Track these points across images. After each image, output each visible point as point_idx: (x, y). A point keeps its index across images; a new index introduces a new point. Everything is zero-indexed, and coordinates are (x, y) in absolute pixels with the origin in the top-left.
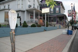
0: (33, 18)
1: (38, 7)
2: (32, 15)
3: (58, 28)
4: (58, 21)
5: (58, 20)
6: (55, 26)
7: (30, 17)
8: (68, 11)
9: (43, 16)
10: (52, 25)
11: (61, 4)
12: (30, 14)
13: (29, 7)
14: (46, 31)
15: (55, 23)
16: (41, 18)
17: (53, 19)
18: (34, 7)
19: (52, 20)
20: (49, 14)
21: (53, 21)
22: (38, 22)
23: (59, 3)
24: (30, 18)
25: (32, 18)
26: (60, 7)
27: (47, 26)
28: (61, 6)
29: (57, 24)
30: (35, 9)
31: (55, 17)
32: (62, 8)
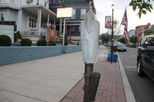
0: (35, 27)
1: (45, 4)
2: (33, 20)
7: (30, 24)
8: (106, 17)
9: (56, 23)
11: (91, 3)
12: (28, 18)
13: (28, 3)
14: (64, 53)
16: (52, 28)
18: (38, 4)
19: (72, 32)
20: (68, 20)
22: (46, 35)
24: (30, 26)
25: (32, 27)
26: (89, 8)
27: (66, 44)
28: (91, 7)
30: (41, 8)
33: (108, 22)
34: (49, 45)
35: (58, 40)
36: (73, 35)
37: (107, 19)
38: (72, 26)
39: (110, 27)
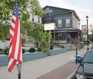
4: (69, 39)
5: (69, 37)
10: (60, 45)
11: (73, 13)
14: (49, 55)
15: (65, 42)
19: (60, 37)
21: (61, 39)
23: (70, 11)
26: (72, 18)
27: (51, 49)
28: (74, 17)
29: (67, 43)
30: (34, 23)
31: (64, 32)
33: (84, 30)
36: (61, 40)
37: (83, 27)
38: (59, 33)
39: (86, 34)
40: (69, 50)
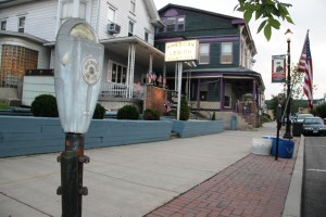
0: (124, 81)
1: (146, 35)
2: (120, 68)
3: (226, 125)
4: (227, 98)
5: (228, 93)
6: (213, 118)
7: (113, 76)
8: (275, 57)
9: (168, 75)
10: (202, 113)
11: (241, 28)
12: (111, 62)
13: (111, 33)
14: (178, 136)
15: (217, 105)
16: (157, 84)
17: (205, 89)
18: (130, 35)
19: (202, 93)
20: (193, 68)
21: (205, 96)
22: (144, 99)
23: (234, 22)
24: (113, 81)
25: (119, 81)
26: (238, 41)
27: (184, 117)
29: (223, 109)
30: (135, 43)
31: (216, 79)
32: (245, 46)
33: (279, 69)
34: (145, 119)
35: (169, 109)
36: (205, 100)
37: (276, 61)
38: (202, 80)
39: (283, 81)
40: (227, 129)
